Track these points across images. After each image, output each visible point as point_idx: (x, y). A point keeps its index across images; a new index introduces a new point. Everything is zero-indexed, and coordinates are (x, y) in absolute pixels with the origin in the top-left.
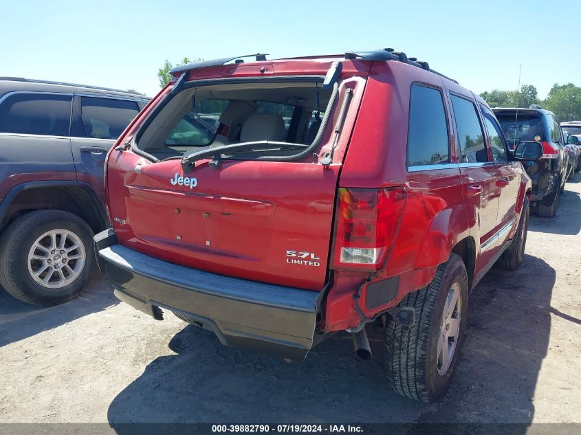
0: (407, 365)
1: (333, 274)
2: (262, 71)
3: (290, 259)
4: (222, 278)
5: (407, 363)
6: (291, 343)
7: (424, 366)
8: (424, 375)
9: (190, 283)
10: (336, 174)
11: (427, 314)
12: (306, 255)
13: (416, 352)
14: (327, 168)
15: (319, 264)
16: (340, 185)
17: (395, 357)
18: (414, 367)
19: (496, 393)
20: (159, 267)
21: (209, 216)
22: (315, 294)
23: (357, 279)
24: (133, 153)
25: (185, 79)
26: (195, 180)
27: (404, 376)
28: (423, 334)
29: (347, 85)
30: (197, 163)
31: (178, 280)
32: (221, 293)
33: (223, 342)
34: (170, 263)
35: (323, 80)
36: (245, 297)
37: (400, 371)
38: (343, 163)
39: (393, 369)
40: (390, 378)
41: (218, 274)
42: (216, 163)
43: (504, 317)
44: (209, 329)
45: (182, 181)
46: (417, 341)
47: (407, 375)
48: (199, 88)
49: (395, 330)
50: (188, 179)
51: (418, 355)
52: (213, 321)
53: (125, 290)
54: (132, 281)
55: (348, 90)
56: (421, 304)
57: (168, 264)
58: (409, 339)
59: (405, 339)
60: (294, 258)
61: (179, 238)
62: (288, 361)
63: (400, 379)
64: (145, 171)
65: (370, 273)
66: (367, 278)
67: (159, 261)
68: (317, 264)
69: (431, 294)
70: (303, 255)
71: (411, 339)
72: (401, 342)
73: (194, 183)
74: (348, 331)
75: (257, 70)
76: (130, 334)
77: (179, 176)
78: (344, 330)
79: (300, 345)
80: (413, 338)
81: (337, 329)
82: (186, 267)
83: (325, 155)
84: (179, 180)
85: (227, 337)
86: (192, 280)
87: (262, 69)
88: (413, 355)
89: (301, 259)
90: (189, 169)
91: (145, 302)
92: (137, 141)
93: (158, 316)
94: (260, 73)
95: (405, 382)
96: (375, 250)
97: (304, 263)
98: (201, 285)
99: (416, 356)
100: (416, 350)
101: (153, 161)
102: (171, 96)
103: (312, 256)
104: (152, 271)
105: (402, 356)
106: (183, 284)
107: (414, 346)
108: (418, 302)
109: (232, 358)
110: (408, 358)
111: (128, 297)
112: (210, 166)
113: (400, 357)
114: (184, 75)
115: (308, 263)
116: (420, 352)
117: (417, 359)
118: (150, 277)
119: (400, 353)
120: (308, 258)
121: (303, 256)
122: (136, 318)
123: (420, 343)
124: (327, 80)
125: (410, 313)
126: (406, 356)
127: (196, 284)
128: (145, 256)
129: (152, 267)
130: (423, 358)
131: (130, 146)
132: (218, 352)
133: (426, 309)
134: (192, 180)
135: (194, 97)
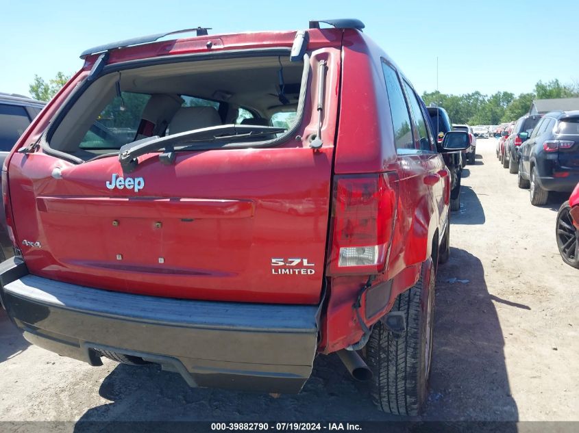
0: (396, 378)
1: (329, 283)
2: (209, 46)
3: (277, 269)
4: (184, 304)
5: (396, 375)
6: (283, 375)
7: (416, 376)
8: (415, 387)
9: (142, 314)
10: (330, 157)
11: (414, 316)
12: (297, 261)
13: (406, 362)
14: (317, 151)
15: (313, 272)
16: (335, 172)
17: (382, 371)
18: (405, 378)
19: (474, 392)
20: (94, 297)
21: (162, 225)
22: (311, 309)
23: (354, 286)
24: (44, 154)
25: (105, 61)
26: (141, 179)
27: (393, 391)
28: (412, 340)
29: (318, 58)
30: (141, 159)
31: (126, 312)
32: (188, 322)
33: (191, 383)
34: (108, 291)
35: (289, 52)
36: (222, 324)
37: (388, 385)
38: (335, 144)
39: (379, 384)
40: (375, 395)
41: (176, 299)
42: (169, 154)
43: (452, 310)
44: (170, 369)
45: (123, 183)
46: (406, 349)
47: (396, 389)
48: (125, 73)
49: (380, 340)
50: (131, 179)
51: (408, 365)
52: (177, 360)
53: (38, 331)
54: (49, 317)
55: (322, 62)
56: (406, 307)
57: (106, 293)
58: (397, 347)
59: (393, 349)
60: (281, 267)
61: (119, 258)
62: (276, 396)
63: (388, 394)
64: (68, 175)
65: (370, 276)
66: (366, 282)
67: (93, 290)
68: (311, 272)
69: (415, 294)
70: (293, 261)
71: (399, 347)
72: (388, 352)
73: (139, 184)
74: (348, 349)
75: (202, 44)
76: (45, 386)
77: (117, 177)
78: (344, 349)
79: (294, 375)
80: (402, 346)
81: (338, 348)
82: (132, 294)
83: (310, 137)
84: (119, 182)
85: (196, 377)
86: (144, 310)
87: (209, 43)
88: (403, 365)
89: (290, 268)
90: (131, 167)
91: (78, 346)
92: (49, 140)
93: (96, 361)
94: (206, 48)
95: (394, 397)
96: (377, 247)
97: (294, 272)
98: (159, 316)
99: (406, 366)
100: (406, 359)
101: (75, 163)
102: (87, 83)
103: (305, 262)
104: (87, 305)
105: (390, 369)
106: (134, 316)
107: (403, 355)
108: (402, 305)
109: (181, 397)
110: (397, 370)
111: (43, 339)
112: (162, 160)
113: (388, 370)
114: (103, 56)
115: (299, 272)
116: (410, 361)
117: (408, 369)
118: (87, 312)
119: (388, 366)
120: (300, 265)
121: (294, 264)
122: (50, 365)
123: (410, 350)
124: (295, 52)
125: (399, 318)
126: (395, 368)
127: (150, 315)
128: (72, 286)
129: (85, 298)
130: (414, 367)
131: (38, 147)
132: (161, 393)
133: (412, 312)
134: (137, 180)
135: (118, 84)
